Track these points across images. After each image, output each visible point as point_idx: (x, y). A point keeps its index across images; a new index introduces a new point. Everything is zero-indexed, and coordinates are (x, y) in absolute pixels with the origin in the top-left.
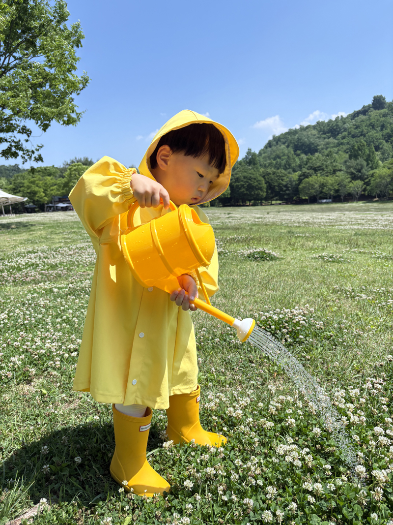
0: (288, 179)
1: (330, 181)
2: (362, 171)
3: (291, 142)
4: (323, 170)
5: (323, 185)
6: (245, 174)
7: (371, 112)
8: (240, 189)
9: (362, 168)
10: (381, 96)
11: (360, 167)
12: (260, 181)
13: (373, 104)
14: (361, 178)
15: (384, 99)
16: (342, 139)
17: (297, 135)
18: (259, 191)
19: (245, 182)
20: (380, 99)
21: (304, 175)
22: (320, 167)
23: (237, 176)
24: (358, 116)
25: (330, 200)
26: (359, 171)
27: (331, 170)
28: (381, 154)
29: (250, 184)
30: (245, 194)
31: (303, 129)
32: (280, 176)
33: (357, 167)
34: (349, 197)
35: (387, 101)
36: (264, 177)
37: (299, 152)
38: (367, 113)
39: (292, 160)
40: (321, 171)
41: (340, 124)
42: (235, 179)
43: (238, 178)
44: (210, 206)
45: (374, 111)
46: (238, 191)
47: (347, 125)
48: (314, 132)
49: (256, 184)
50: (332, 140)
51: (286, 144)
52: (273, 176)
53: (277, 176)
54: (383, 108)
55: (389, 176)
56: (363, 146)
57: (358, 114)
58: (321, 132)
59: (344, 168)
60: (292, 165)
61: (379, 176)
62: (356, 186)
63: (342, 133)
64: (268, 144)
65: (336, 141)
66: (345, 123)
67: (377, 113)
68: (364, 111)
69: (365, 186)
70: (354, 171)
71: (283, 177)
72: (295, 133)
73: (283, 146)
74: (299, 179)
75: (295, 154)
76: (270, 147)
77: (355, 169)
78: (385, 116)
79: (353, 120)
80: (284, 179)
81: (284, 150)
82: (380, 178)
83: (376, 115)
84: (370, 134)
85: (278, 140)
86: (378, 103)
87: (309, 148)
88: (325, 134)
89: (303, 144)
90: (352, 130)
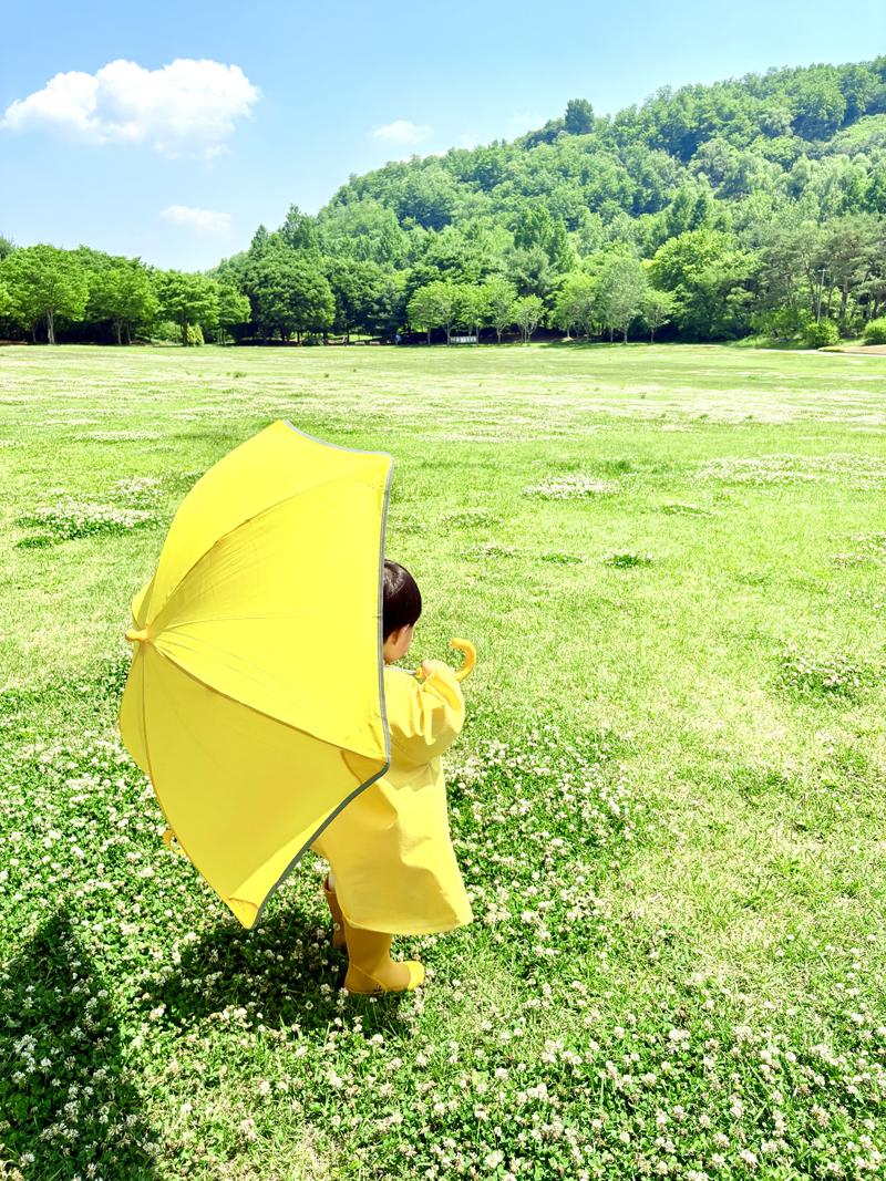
0: (384, 286)
1: (474, 296)
2: (539, 276)
3: (392, 196)
4: (458, 266)
5: (458, 305)
6: (286, 269)
7: (562, 137)
8: (272, 303)
9: (539, 269)
10: (584, 102)
11: (535, 266)
12: (320, 286)
13: (567, 118)
14: (538, 292)
15: (590, 111)
16: (503, 197)
17: (406, 179)
18: (321, 310)
19: (284, 287)
20: (582, 109)
21: (418, 278)
22: (453, 258)
24: (537, 144)
25: (474, 339)
26: (534, 275)
27: (475, 270)
28: (581, 238)
29: (297, 293)
30: (285, 317)
31: (419, 165)
32: (367, 278)
33: (530, 267)
34: (513, 334)
35: (597, 116)
36: (329, 277)
37: (409, 220)
38: (554, 141)
39: (395, 241)
41: (501, 159)
43: (266, 277)
44: (203, 341)
45: (569, 137)
46: (268, 308)
47: (513, 166)
48: (444, 175)
49: (313, 292)
50: (480, 196)
51: (382, 200)
52: (349, 277)
53: (360, 277)
54: (588, 131)
55: (593, 290)
56: (543, 218)
57: (536, 141)
58: (457, 175)
59: (504, 266)
60: (395, 252)
61: (573, 289)
62: (526, 309)
63: (501, 183)
64: (339, 195)
65: (490, 201)
66: (509, 159)
67: (575, 142)
68: (548, 133)
69: (547, 309)
70: (523, 275)
71: (372, 280)
72: (400, 172)
73: (374, 204)
74: (407, 286)
75: (401, 225)
76: (345, 203)
77: (526, 270)
78: (590, 150)
79: (526, 154)
80: (374, 284)
81: (377, 213)
82: (576, 295)
83: (573, 147)
84: (560, 189)
85: (361, 188)
86: (578, 119)
87: (432, 212)
88: (466, 181)
89: (420, 202)
90: (523, 176)
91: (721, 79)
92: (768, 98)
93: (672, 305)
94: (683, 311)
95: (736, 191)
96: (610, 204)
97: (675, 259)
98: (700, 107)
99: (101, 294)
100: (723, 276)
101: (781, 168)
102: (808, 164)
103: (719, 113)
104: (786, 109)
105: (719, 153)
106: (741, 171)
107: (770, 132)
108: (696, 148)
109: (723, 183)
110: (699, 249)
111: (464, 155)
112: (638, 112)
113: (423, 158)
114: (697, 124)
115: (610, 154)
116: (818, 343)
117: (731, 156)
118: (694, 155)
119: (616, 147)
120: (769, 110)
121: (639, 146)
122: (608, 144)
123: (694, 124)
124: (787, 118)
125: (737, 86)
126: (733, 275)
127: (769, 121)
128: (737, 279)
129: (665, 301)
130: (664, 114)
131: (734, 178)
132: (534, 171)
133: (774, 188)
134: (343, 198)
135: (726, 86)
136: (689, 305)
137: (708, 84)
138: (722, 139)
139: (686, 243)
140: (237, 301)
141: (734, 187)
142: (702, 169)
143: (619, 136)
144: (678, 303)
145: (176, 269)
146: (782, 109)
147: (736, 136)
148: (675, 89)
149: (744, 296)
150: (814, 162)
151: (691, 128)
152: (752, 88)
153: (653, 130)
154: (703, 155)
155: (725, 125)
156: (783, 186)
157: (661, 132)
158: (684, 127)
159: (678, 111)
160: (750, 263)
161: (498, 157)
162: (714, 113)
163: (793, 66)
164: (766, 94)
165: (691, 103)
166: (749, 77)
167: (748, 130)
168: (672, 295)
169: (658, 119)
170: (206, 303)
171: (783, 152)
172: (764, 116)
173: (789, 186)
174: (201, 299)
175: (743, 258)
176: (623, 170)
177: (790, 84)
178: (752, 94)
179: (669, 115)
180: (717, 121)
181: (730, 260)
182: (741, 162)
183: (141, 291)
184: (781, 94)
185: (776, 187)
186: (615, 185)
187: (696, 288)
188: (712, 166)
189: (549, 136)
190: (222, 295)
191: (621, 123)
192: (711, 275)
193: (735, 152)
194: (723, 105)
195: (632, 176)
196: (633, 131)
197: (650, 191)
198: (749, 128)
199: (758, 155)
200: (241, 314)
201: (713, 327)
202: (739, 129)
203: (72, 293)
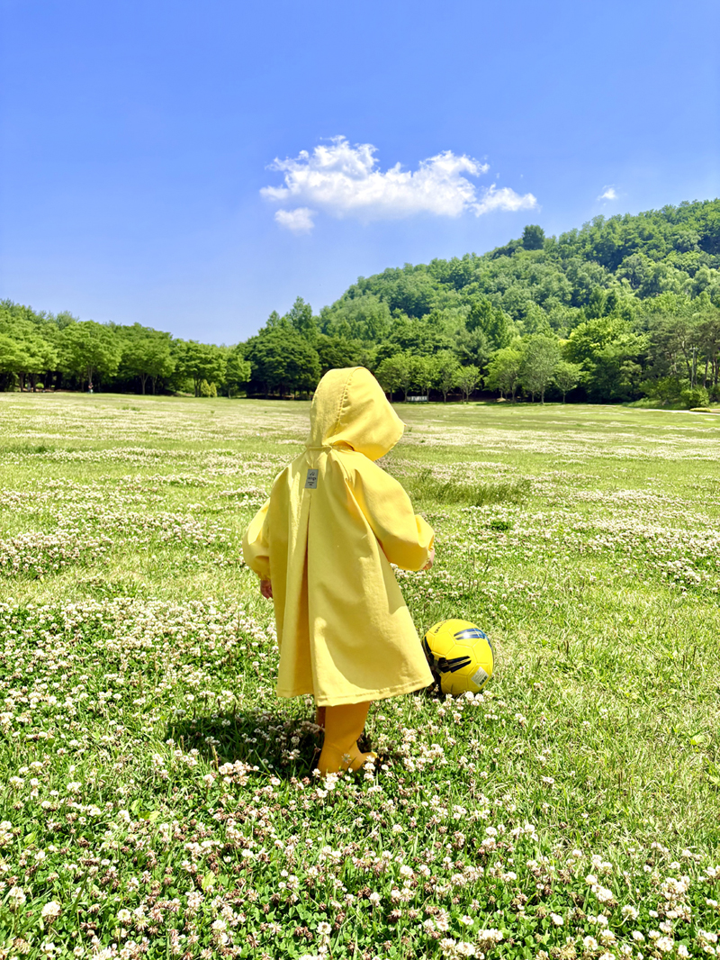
0: (360, 357)
1: (426, 366)
2: (479, 351)
3: (387, 293)
4: (417, 345)
5: (415, 372)
6: (285, 343)
7: (518, 252)
8: (276, 368)
9: (479, 346)
10: (537, 228)
11: (476, 343)
12: (309, 357)
13: (524, 239)
14: (477, 363)
15: (541, 233)
16: (469, 294)
17: (398, 281)
18: (309, 374)
19: (284, 358)
20: (535, 232)
21: (385, 352)
22: (413, 340)
23: (271, 345)
24: (499, 257)
25: (425, 398)
26: (475, 351)
27: (430, 347)
28: (525, 324)
29: (292, 362)
30: (284, 378)
31: (410, 271)
32: (348, 352)
33: (472, 344)
34: (456, 395)
35: (546, 237)
36: (319, 351)
37: (398, 311)
38: (512, 254)
39: (379, 325)
40: (414, 348)
41: (471, 266)
42: (266, 350)
43: (271, 350)
44: (216, 394)
45: (525, 252)
46: (272, 372)
47: (480, 271)
48: (427, 278)
49: (303, 361)
50: (452, 294)
51: (379, 295)
52: (334, 350)
53: (342, 351)
54: (540, 247)
55: (518, 361)
56: (487, 308)
57: (500, 254)
58: (437, 278)
59: (453, 344)
60: (378, 333)
61: (502, 361)
62: (466, 376)
63: (470, 284)
64: (349, 292)
65: (460, 297)
66: (477, 266)
67: (528, 255)
68: (510, 249)
69: (481, 376)
70: (466, 350)
71: (352, 352)
72: (395, 276)
73: (374, 299)
74: (377, 358)
75: (392, 314)
76: (352, 297)
77: (468, 346)
78: (540, 260)
79: (491, 263)
80: (353, 355)
81: (374, 305)
82: (505, 365)
83: (527, 259)
84: (512, 288)
85: (366, 287)
86: (532, 239)
87: (417, 305)
88: (444, 283)
89: (407, 297)
90: (486, 279)
91: (644, 210)
92: (681, 224)
93: (580, 373)
94: (588, 378)
95: (652, 291)
96: (551, 300)
97: (584, 339)
98: (625, 231)
99: (133, 356)
100: (619, 352)
101: (688, 275)
102: (708, 271)
103: (641, 235)
104: (695, 231)
105: (640, 264)
106: (656, 277)
107: (681, 248)
108: (622, 261)
109: (641, 286)
110: (603, 332)
111: (442, 265)
112: (577, 235)
113: (414, 266)
114: (623, 243)
115: (555, 264)
116: (692, 404)
117: (649, 266)
118: (620, 266)
119: (560, 259)
120: (680, 232)
121: (577, 259)
122: (553, 257)
123: (621, 243)
124: (695, 239)
125: (657, 215)
126: (627, 351)
127: (680, 241)
128: (630, 354)
129: (573, 370)
130: (597, 236)
131: (649, 282)
132: (495, 276)
133: (682, 289)
134: (352, 294)
135: (648, 216)
136: (593, 374)
137: (634, 214)
138: (642, 254)
139: (593, 327)
140: (240, 365)
141: (650, 288)
142: (626, 275)
143: (562, 252)
144: (585, 372)
145: (194, 339)
146: (691, 231)
147: (653, 252)
148: (607, 218)
149: (634, 367)
150: (713, 270)
151: (619, 246)
152: (668, 217)
153: (588, 247)
154: (627, 265)
155: (645, 244)
156: (690, 287)
157: (595, 248)
158: (614, 245)
159: (609, 233)
160: (642, 343)
161: (469, 265)
162: (636, 235)
163: (701, 200)
164: (679, 221)
165: (619, 229)
166: (666, 209)
167: (664, 247)
168: (580, 366)
169: (592, 240)
170: (215, 365)
171: (690, 262)
172: (676, 237)
173: (693, 287)
174: (210, 362)
175: (637, 339)
176: (564, 275)
177: (698, 213)
178: (668, 221)
179: (602, 237)
180: (638, 241)
181: (625, 340)
182: (655, 270)
183: (162, 356)
184: (692, 221)
185: (684, 289)
186: (555, 286)
187: (598, 360)
188: (634, 273)
189: (509, 251)
190: (229, 360)
191: (565, 242)
192: (610, 351)
193: (653, 264)
194: (644, 229)
195: (569, 280)
196: (574, 247)
197: (584, 291)
198: (665, 245)
199: (670, 265)
200: (243, 375)
201: (613, 392)
202: (656, 247)
203: (109, 356)
